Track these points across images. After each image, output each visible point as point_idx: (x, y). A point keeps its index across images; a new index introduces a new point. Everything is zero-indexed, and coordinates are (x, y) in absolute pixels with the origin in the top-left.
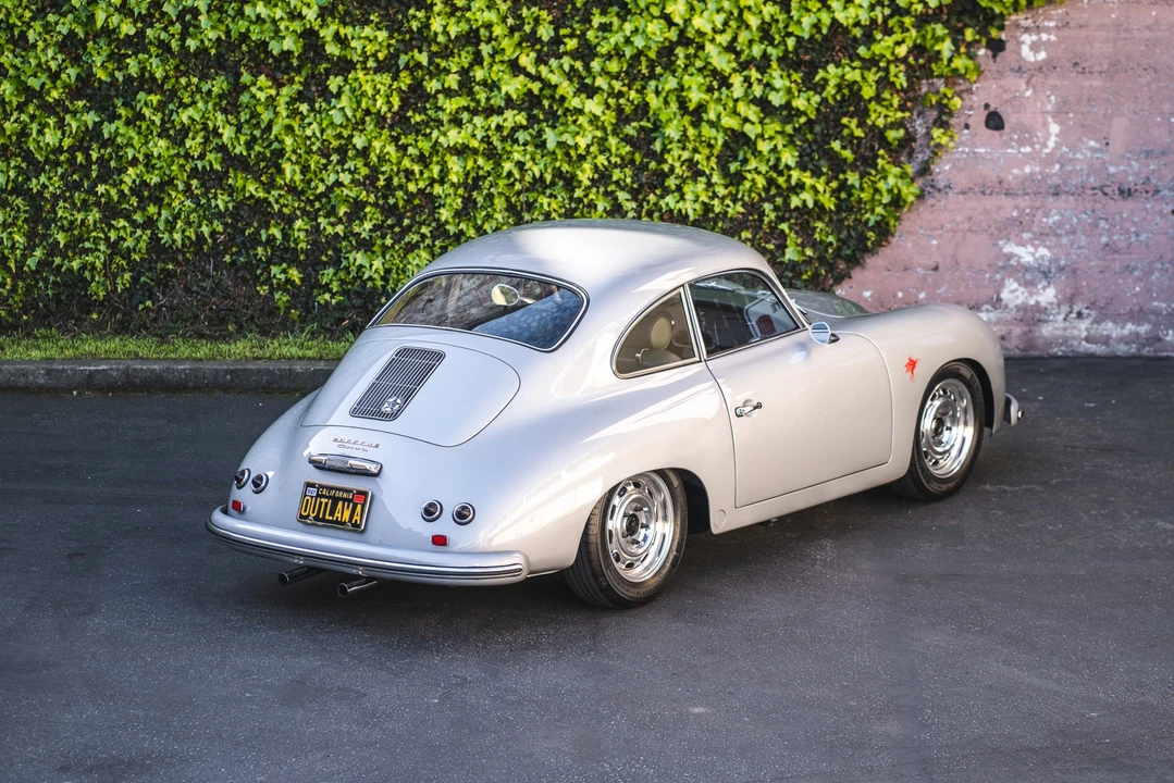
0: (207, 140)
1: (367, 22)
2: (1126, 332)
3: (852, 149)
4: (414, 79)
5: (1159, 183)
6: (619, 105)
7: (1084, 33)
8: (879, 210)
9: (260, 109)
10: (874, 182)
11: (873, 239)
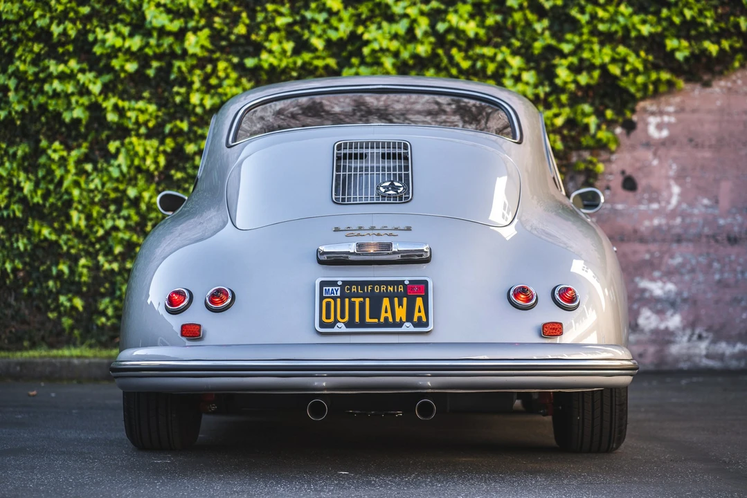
1: (139, 98)
2: (736, 350)
4: (177, 144)
7: (696, 116)
9: (54, 167)
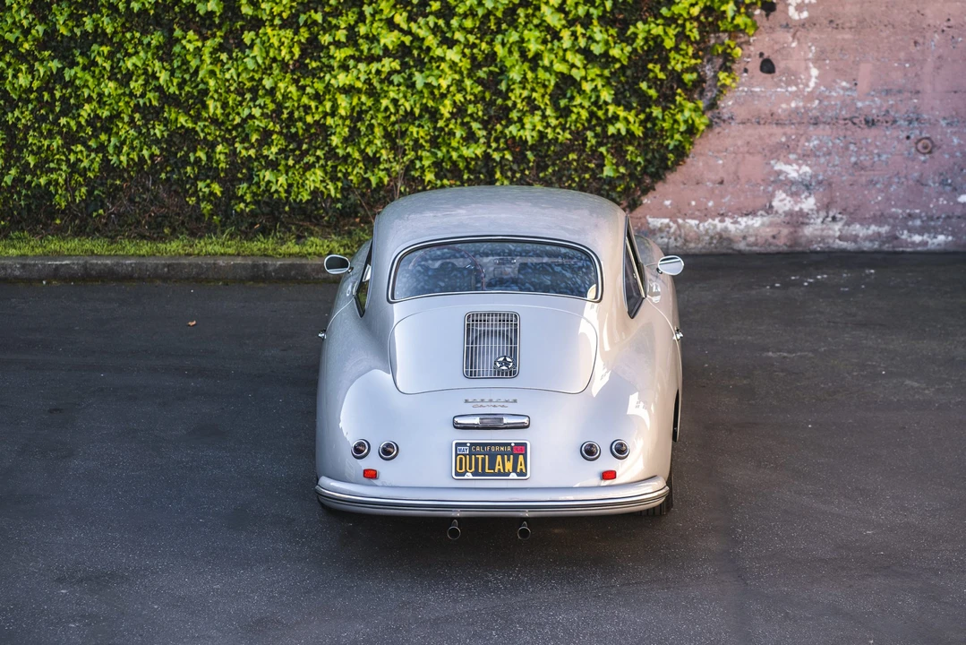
0: (147, 83)
2: (870, 232)
3: (656, 88)
4: (311, 33)
5: (897, 115)
6: (473, 54)
8: (677, 136)
9: (189, 57)
10: (673, 115)
11: (672, 159)
